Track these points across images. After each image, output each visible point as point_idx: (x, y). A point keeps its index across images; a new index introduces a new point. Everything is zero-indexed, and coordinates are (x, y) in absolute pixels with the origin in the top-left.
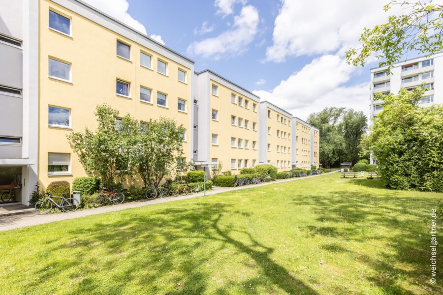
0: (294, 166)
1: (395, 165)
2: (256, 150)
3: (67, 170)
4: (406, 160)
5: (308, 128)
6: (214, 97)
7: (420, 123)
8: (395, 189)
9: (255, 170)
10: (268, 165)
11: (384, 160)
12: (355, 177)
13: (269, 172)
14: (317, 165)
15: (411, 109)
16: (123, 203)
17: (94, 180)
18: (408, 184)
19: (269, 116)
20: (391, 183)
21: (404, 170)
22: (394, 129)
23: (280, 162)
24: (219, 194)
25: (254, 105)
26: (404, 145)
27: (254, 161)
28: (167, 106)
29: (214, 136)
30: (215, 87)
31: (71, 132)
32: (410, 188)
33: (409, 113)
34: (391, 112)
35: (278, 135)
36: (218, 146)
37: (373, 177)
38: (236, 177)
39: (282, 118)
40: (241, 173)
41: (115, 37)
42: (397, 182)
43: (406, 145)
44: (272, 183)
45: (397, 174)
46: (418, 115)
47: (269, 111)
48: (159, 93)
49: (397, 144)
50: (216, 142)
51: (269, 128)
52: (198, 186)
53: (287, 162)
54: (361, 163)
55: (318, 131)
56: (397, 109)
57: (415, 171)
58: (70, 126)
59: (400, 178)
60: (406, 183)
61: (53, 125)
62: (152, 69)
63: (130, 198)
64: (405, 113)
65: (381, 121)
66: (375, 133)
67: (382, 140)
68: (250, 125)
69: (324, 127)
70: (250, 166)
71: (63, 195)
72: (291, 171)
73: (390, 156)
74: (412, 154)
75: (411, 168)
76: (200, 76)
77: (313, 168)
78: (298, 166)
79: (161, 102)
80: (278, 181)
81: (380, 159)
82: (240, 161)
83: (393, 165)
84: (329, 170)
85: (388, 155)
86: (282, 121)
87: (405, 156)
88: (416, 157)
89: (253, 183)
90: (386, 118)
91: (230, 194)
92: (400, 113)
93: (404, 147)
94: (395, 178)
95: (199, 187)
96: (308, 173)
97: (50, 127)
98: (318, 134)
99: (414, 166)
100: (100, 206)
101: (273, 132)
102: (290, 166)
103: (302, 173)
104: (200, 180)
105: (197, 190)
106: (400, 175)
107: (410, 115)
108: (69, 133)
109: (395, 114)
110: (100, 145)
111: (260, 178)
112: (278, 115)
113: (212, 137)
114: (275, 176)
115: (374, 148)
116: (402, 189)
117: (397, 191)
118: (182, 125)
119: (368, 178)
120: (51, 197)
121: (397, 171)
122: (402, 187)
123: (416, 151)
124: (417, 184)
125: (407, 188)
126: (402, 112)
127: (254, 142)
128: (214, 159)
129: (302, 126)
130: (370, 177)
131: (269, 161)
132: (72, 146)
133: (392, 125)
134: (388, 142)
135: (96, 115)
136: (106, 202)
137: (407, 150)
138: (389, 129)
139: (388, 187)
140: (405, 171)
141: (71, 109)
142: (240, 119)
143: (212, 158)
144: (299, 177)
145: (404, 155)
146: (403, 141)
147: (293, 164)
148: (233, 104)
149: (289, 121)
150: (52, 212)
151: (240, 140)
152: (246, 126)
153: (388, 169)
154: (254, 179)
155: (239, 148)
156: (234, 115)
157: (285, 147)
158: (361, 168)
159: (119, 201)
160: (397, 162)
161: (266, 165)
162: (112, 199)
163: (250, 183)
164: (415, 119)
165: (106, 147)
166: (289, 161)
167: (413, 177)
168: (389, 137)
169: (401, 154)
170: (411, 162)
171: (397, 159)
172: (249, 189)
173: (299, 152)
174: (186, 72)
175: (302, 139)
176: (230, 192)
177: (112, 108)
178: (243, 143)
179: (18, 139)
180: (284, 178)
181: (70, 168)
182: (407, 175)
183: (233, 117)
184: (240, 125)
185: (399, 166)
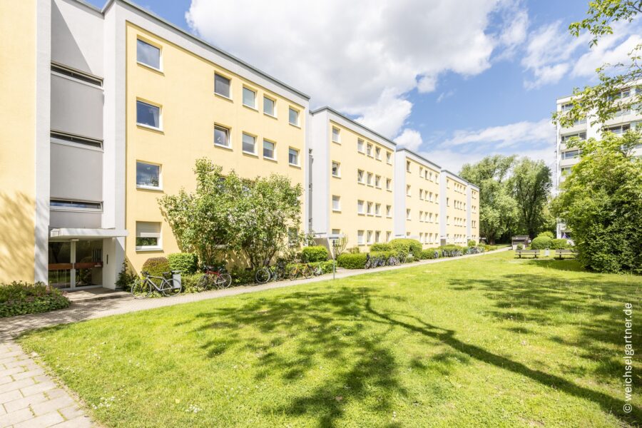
0: (443, 241)
1: (598, 238)
2: (390, 218)
3: (156, 244)
4: (615, 232)
5: (463, 187)
6: (334, 144)
7: (635, 180)
8: (599, 272)
9: (392, 246)
10: (407, 239)
11: (583, 232)
12: (536, 257)
13: (411, 249)
14: (477, 239)
15: (621, 160)
16: (229, 287)
17: (192, 257)
18: (619, 265)
19: (408, 169)
20: (594, 264)
21: (613, 245)
22: (597, 188)
23: (424, 235)
24: (351, 277)
25: (388, 155)
26: (613, 211)
27: (388, 233)
28: (275, 159)
29: (336, 198)
30: (336, 131)
31: (162, 195)
32: (620, 270)
33: (619, 166)
34: (592, 164)
35: (421, 196)
36: (340, 212)
37: (563, 256)
38: (368, 256)
39: (426, 172)
40: (372, 250)
41: (212, 69)
42: (602, 262)
43: (615, 211)
44: (414, 264)
45: (601, 251)
46: (631, 169)
47: (408, 163)
48: (265, 141)
49: (602, 209)
50: (336, 207)
51: (408, 187)
52: (320, 266)
53: (434, 235)
54: (543, 237)
55: (478, 190)
56: (600, 161)
57: (628, 246)
58: (160, 187)
59: (606, 257)
60: (615, 263)
61: (142, 186)
62: (256, 108)
63: (237, 281)
64: (613, 166)
65: (577, 177)
66: (568, 194)
67: (579, 203)
68: (382, 183)
69: (485, 185)
70: (382, 240)
71: (163, 275)
72: (441, 248)
73: (592, 225)
74: (623, 223)
75: (622, 243)
76: (316, 116)
77: (471, 244)
78: (450, 241)
79: (267, 153)
80: (423, 262)
81: (577, 230)
82: (370, 233)
83: (595, 238)
84: (495, 247)
85: (589, 224)
86: (426, 177)
87: (614, 225)
88: (630, 227)
89: (389, 264)
90: (584, 173)
91: (368, 277)
92: (605, 166)
93: (612, 214)
94: (600, 256)
95: (320, 269)
96: (465, 252)
97: (138, 189)
98: (477, 195)
99: (627, 239)
100: (203, 290)
101: (414, 192)
102: (438, 240)
103: (456, 250)
104: (321, 259)
105: (318, 272)
106: (606, 253)
107: (621, 168)
108: (160, 196)
109: (598, 167)
110: (207, 211)
111: (400, 258)
112: (421, 169)
113: (333, 200)
114: (419, 255)
115: (567, 214)
116: (610, 271)
117: (601, 274)
118: (299, 185)
119: (556, 259)
120: (149, 278)
121: (602, 246)
122: (609, 269)
123: (629, 219)
124: (631, 265)
125: (616, 270)
126: (608, 164)
127: (388, 207)
128: (336, 231)
129: (455, 184)
130: (558, 256)
131: (408, 234)
132: (163, 213)
133: (593, 183)
134: (588, 207)
135: (195, 173)
136: (210, 285)
137: (616, 217)
138: (588, 188)
139: (589, 269)
140: (613, 247)
141: (161, 165)
142: (370, 175)
143: (333, 230)
144: (451, 256)
145: (612, 224)
146: (610, 204)
147: (443, 238)
148: (360, 154)
149: (436, 177)
150: (151, 296)
151: (369, 204)
152: (377, 184)
153: (589, 245)
154: (391, 258)
155: (368, 215)
156: (362, 169)
157: (431, 214)
158: (543, 245)
159: (226, 285)
160: (603, 234)
161: (405, 240)
162: (217, 281)
163: (386, 265)
164: (627, 174)
165: (213, 214)
166: (437, 234)
167: (625, 255)
168: (588, 199)
169: (607, 222)
170: (623, 234)
171: (602, 231)
172: (390, 271)
173: (451, 221)
174: (299, 111)
175: (455, 201)
176: (366, 274)
177: (213, 163)
178: (373, 208)
179: (98, 205)
180: (431, 258)
181: (160, 242)
182: (616, 252)
183: (360, 172)
184: (369, 182)
185: (604, 240)
